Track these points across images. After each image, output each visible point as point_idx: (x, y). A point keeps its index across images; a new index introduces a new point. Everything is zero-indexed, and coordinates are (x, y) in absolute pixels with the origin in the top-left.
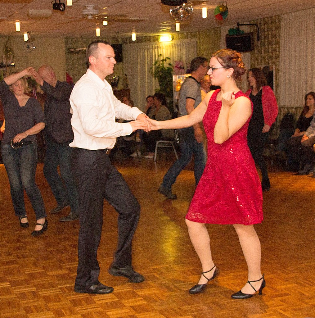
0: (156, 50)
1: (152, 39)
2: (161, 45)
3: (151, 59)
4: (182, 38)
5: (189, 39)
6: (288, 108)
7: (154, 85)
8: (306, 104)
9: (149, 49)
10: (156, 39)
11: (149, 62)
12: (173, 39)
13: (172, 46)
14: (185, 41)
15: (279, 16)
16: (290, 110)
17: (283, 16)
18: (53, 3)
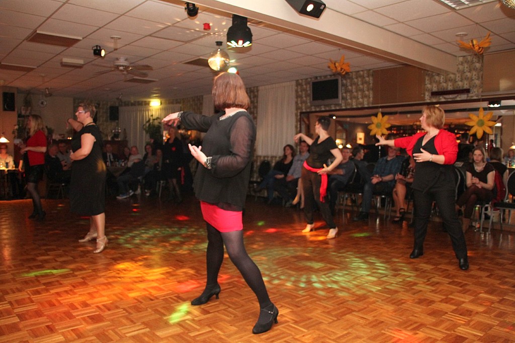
0: (147, 113)
1: (143, 103)
2: (151, 108)
3: (143, 119)
4: (169, 103)
5: (175, 105)
6: (264, 157)
7: (144, 138)
8: (285, 153)
9: (141, 111)
10: (148, 104)
11: (141, 119)
12: (161, 104)
13: (161, 109)
14: (171, 105)
15: (257, 87)
16: (266, 159)
17: (260, 88)
18: (94, 48)
